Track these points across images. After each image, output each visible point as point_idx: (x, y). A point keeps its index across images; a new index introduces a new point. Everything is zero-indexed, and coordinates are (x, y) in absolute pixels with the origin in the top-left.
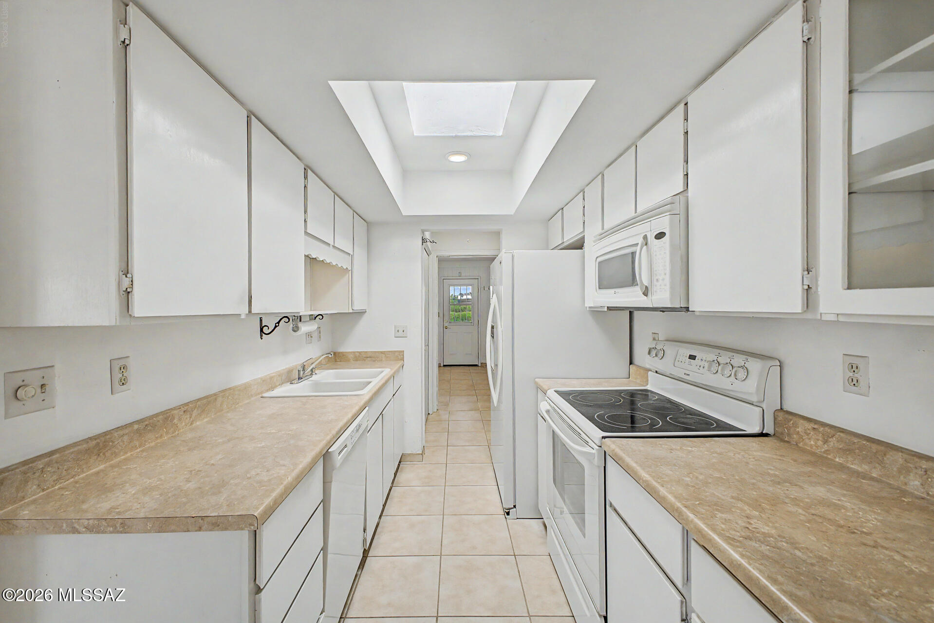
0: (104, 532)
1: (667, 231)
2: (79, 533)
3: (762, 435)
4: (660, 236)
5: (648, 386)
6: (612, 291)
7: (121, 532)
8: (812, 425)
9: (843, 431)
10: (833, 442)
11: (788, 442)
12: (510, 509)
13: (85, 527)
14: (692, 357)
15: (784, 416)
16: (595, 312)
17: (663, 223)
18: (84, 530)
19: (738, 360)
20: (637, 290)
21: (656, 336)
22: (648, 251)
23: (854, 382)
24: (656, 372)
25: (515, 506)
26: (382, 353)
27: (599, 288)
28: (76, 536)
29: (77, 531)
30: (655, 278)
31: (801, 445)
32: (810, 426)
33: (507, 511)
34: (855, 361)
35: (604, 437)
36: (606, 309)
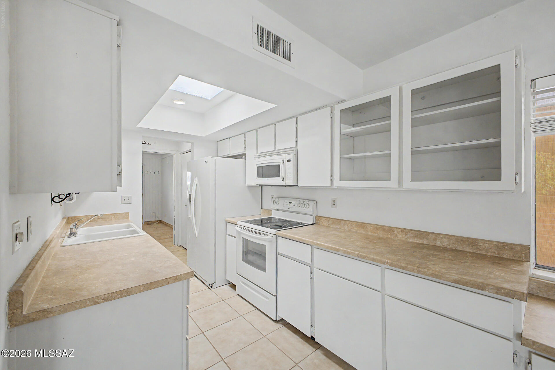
0: (115, 299)
1: (292, 159)
2: (99, 303)
3: (313, 224)
4: (289, 161)
5: (272, 216)
6: (266, 179)
7: (126, 296)
8: (325, 218)
9: (332, 218)
10: (330, 222)
11: (319, 225)
12: (212, 284)
13: (102, 299)
14: (290, 203)
15: (318, 218)
16: (250, 187)
17: (290, 157)
18: (102, 301)
19: (306, 202)
20: (280, 179)
21: (273, 196)
22: (284, 165)
23: (334, 205)
24: (275, 210)
25: (215, 282)
26: (111, 214)
27: (258, 177)
28: (97, 306)
29: (97, 303)
30: (286, 175)
31: (323, 225)
32: (325, 219)
33: (211, 285)
34: (334, 199)
35: (276, 231)
36: (258, 186)
